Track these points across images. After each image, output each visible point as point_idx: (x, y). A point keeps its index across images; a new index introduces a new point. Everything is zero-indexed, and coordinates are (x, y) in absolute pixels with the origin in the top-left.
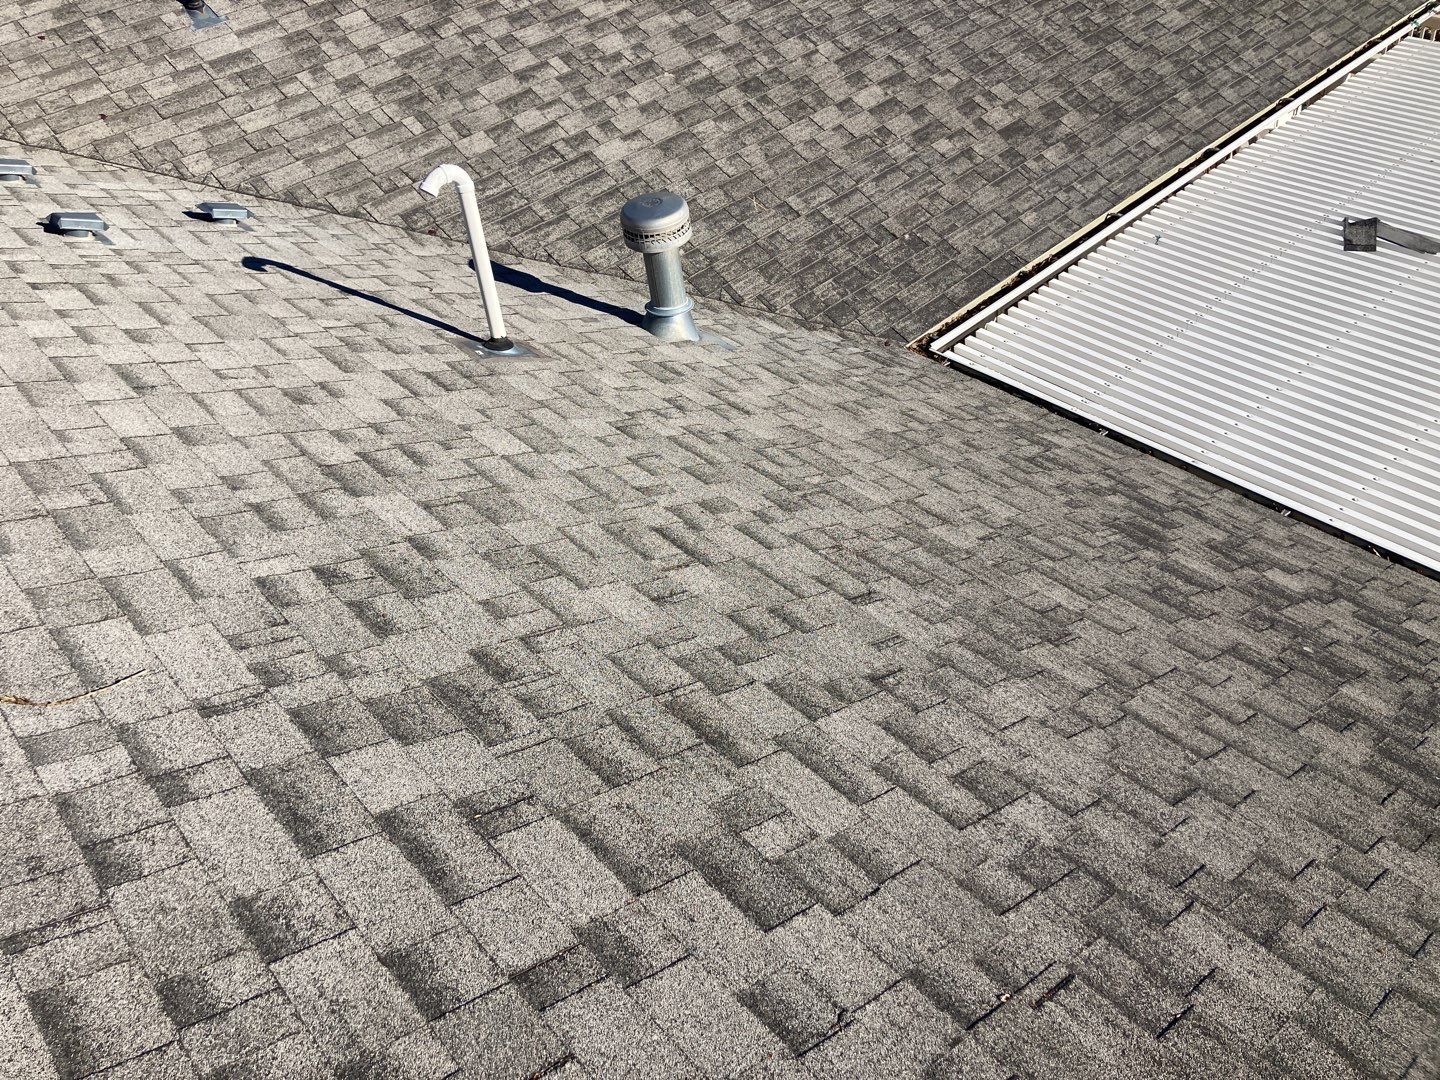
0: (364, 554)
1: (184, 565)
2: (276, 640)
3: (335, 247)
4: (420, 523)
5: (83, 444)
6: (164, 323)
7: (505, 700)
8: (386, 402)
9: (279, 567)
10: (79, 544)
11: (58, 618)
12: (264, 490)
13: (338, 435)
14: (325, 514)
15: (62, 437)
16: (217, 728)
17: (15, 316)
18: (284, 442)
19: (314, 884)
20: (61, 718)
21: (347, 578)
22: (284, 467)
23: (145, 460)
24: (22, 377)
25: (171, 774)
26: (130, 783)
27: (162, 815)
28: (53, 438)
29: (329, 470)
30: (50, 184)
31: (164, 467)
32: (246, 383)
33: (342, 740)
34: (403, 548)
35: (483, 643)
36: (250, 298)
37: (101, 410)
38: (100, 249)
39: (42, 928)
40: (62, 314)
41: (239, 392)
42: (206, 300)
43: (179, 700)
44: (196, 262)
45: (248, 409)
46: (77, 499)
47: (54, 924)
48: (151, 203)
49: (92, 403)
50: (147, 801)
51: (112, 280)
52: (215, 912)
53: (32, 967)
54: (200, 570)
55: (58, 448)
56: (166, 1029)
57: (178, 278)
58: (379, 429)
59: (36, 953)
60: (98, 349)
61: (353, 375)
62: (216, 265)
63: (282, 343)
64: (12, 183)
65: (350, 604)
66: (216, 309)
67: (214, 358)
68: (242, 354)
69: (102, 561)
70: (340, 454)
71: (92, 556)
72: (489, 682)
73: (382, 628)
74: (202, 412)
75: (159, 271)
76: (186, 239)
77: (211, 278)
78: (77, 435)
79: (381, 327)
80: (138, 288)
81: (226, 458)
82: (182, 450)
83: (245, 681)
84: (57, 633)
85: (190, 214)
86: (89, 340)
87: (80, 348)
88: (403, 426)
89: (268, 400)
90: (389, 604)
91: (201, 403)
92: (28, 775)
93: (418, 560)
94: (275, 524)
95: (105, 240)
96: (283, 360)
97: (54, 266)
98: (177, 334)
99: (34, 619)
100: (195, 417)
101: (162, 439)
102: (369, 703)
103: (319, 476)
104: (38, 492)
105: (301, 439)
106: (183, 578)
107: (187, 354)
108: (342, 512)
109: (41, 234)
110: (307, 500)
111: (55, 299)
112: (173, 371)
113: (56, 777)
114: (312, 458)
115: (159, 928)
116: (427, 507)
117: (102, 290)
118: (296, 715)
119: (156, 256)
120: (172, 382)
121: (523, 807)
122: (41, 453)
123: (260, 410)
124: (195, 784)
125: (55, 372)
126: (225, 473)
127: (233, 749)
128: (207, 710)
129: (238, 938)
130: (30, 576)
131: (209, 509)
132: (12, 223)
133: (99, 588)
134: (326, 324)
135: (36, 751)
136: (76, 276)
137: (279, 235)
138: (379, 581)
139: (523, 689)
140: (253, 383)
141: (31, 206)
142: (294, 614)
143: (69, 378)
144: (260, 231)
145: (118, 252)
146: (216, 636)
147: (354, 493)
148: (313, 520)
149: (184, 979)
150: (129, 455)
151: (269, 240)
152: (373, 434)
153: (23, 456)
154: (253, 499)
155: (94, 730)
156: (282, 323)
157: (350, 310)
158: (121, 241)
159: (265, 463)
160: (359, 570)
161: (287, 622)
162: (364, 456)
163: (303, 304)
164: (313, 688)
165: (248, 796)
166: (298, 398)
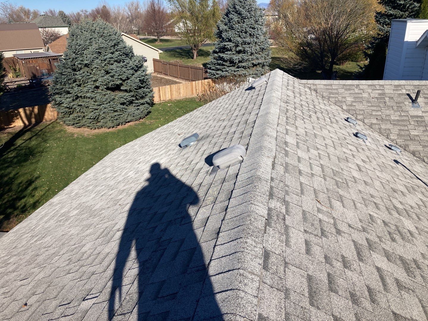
0: (396, 225)
1: (356, 202)
2: (368, 225)
3: (420, 168)
4: (413, 229)
5: (345, 173)
6: (370, 162)
7: (417, 272)
8: (417, 204)
9: (375, 215)
10: (338, 187)
11: (330, 195)
12: (378, 201)
13: (401, 203)
14: (390, 213)
15: (342, 169)
16: (350, 230)
17: (342, 146)
18: (387, 196)
19: (358, 265)
20: (325, 209)
21: (389, 227)
22: (385, 200)
23: (356, 182)
24: (339, 156)
25: (339, 230)
26: (332, 226)
27: (335, 234)
28: (340, 169)
29: (395, 207)
30: (358, 127)
31: (359, 185)
32: (383, 181)
33: (374, 250)
34: (406, 231)
35: (417, 259)
36: (392, 167)
37: (351, 169)
38: (363, 143)
39: (310, 233)
40: (351, 150)
41: (381, 182)
42: (382, 163)
43: (345, 221)
44: (383, 155)
45: (381, 186)
46: (340, 180)
47: (312, 234)
48: (378, 140)
49: (350, 167)
50: (334, 230)
51: (363, 149)
52: (338, 253)
53: (307, 236)
54: (358, 205)
55: (340, 171)
56: (324, 261)
57: (377, 156)
58: (412, 207)
59: (308, 235)
60: (355, 159)
61: (410, 194)
62: (387, 158)
63: (395, 179)
64: (351, 124)
65: (388, 231)
66: (383, 165)
67: (378, 174)
68: (385, 176)
69: (341, 192)
70: (399, 206)
71: (340, 190)
72: (415, 266)
73: (393, 240)
74: (371, 181)
75: (374, 153)
76: (382, 150)
77: (385, 159)
78: (345, 171)
79: (423, 190)
80: (368, 153)
81: (372, 191)
82: (364, 185)
83: (359, 227)
84: (329, 197)
85: (386, 146)
86: (354, 157)
87: (352, 157)
88: (418, 211)
89: (387, 187)
90: (397, 237)
91: (372, 179)
92: (316, 212)
93: (409, 235)
94: (378, 208)
95: (365, 142)
96: (394, 182)
97: (352, 142)
98: (372, 165)
99: (326, 193)
100: (369, 181)
101: (361, 181)
102: (384, 249)
103: (392, 206)
104: (334, 175)
105: (391, 198)
106: (354, 204)
107: (373, 170)
108: (394, 215)
109: (352, 135)
110: (387, 209)
111: (350, 147)
112: (368, 171)
113: (320, 216)
114: (392, 203)
115: (328, 248)
116: (417, 228)
117: (360, 150)
118: (367, 239)
119: (374, 150)
120: (367, 173)
121: (411, 291)
122: (337, 170)
123: (384, 188)
124: (343, 234)
125: (345, 159)
126: (371, 193)
127: (352, 235)
128: (350, 226)
129: (341, 260)
130: (328, 187)
131: (365, 197)
132: (348, 131)
133: (338, 195)
134: (409, 181)
135: (319, 210)
136: (356, 145)
137: (406, 159)
138: (397, 232)
139: (423, 274)
140: (385, 182)
141: (353, 130)
142: (375, 225)
143: (347, 161)
144: (401, 156)
145: (367, 145)
146: (357, 217)
147: (399, 214)
148: (387, 212)
149: (329, 257)
150: (353, 179)
151: (402, 159)
152: (410, 207)
153: (334, 168)
154: (375, 201)
155: (329, 214)
156: (398, 176)
157: (417, 182)
158: (368, 144)
159: (381, 197)
160: (393, 227)
161: (372, 224)
162: (405, 210)
163: (405, 175)
164: (373, 238)
165: (352, 244)
166: (395, 191)
